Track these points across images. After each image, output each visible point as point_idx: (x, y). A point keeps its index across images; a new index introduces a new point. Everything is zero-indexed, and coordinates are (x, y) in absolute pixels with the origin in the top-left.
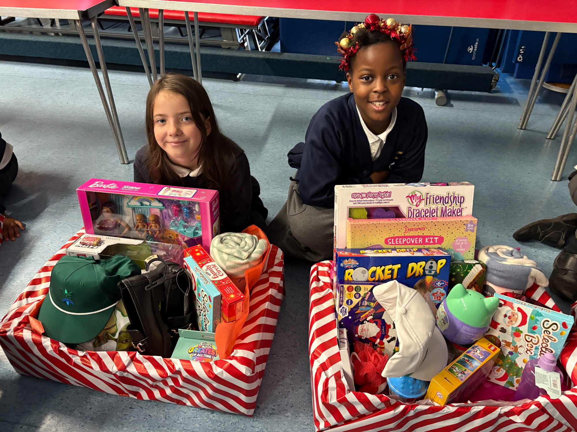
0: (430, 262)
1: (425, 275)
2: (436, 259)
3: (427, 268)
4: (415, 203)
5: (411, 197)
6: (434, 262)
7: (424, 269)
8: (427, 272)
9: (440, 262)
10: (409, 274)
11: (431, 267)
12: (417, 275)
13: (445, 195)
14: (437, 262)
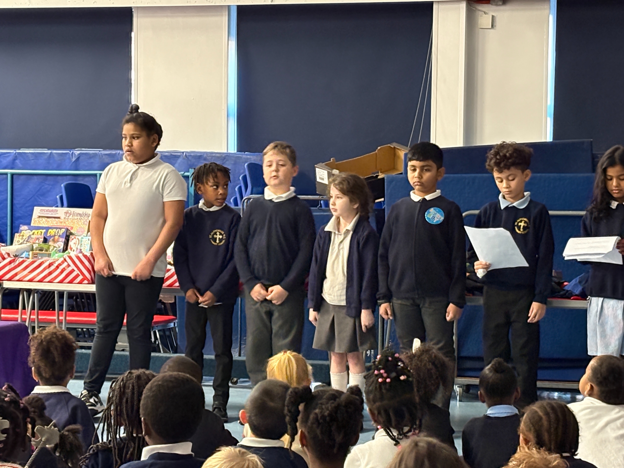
0: (58, 230)
1: (55, 235)
2: (61, 229)
3: (56, 232)
4: (68, 216)
5: (66, 213)
6: (60, 230)
7: (55, 233)
8: (56, 234)
9: (62, 230)
10: (48, 235)
11: (58, 232)
12: (52, 235)
13: (81, 213)
14: (61, 230)
